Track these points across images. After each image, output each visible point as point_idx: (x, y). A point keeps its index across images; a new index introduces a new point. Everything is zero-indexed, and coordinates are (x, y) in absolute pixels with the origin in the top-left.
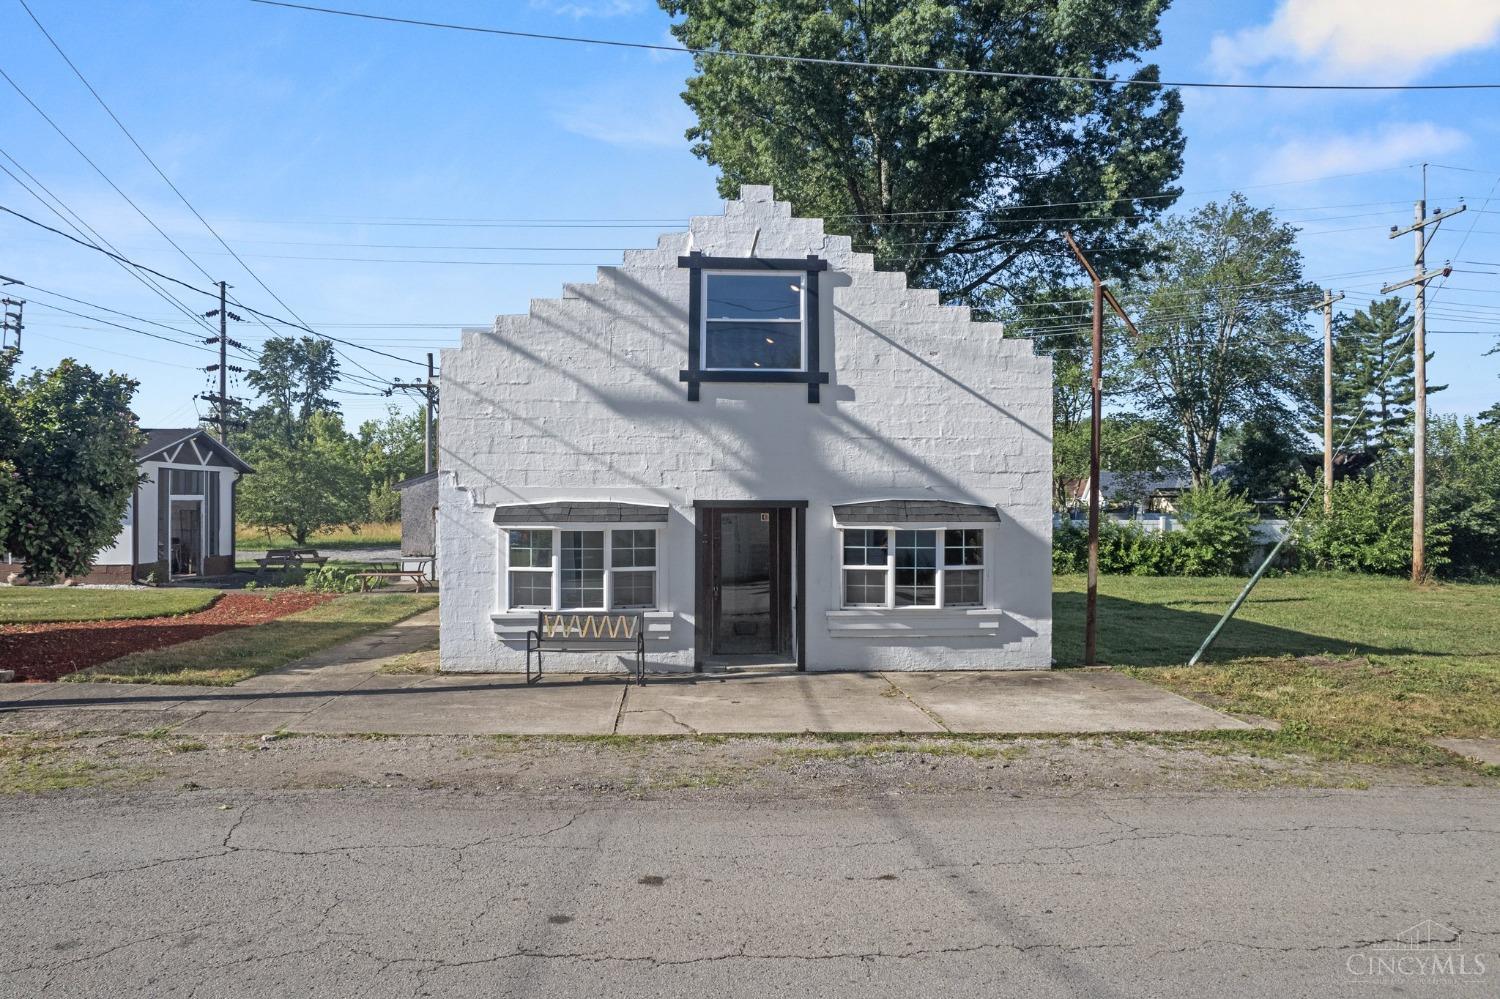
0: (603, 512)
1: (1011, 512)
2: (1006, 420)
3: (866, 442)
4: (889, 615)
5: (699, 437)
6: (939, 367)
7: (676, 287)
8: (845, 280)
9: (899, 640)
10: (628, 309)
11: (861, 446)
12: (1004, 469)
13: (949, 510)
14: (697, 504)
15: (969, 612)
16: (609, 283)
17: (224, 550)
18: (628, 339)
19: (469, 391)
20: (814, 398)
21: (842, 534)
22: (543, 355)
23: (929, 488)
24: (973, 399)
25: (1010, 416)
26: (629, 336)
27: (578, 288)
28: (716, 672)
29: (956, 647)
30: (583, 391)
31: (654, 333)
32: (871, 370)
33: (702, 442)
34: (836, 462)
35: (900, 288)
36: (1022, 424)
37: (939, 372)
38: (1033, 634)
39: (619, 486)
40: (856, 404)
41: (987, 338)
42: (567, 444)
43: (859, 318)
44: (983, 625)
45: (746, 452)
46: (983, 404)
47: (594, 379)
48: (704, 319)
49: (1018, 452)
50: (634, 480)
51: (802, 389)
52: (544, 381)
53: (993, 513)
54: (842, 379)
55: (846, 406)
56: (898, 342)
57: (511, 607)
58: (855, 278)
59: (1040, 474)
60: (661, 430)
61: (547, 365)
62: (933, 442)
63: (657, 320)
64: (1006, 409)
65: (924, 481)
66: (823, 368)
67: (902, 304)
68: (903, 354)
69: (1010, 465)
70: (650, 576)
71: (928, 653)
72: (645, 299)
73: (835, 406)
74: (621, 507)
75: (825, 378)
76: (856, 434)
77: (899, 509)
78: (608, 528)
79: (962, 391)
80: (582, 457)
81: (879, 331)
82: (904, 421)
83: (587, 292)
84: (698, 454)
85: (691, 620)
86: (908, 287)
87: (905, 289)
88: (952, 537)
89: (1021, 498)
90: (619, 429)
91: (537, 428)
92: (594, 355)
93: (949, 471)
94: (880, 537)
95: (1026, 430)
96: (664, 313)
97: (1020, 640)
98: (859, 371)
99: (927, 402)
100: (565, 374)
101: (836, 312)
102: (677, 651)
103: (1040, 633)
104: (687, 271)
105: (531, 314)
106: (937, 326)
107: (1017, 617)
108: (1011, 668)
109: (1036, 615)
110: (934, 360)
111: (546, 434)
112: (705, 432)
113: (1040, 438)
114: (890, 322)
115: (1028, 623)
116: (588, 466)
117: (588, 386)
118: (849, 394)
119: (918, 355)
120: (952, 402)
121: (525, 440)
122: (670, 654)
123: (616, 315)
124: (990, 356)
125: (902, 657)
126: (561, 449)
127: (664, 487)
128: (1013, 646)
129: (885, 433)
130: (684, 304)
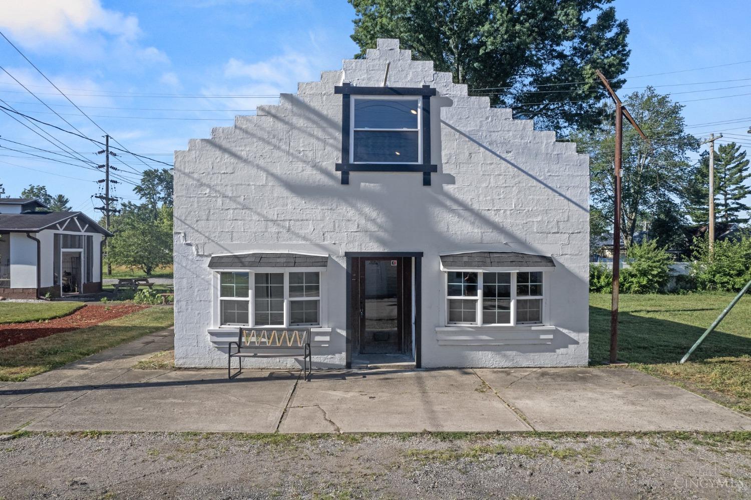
0: (283, 260)
1: (561, 260)
2: (557, 197)
3: (462, 212)
4: (479, 330)
5: (349, 209)
6: (512, 162)
7: (333, 108)
8: (449, 102)
9: (484, 347)
10: (301, 122)
11: (459, 216)
12: (556, 230)
13: (519, 258)
14: (347, 254)
15: (533, 328)
16: (288, 106)
17: (95, 279)
18: (301, 143)
19: (193, 179)
20: (427, 182)
21: (446, 275)
22: (243, 154)
23: (506, 244)
24: (535, 183)
25: (560, 195)
26: (301, 140)
27: (267, 108)
28: (360, 368)
29: (524, 352)
30: (270, 178)
31: (318, 139)
32: (466, 163)
33: (351, 213)
34: (442, 227)
35: (486, 108)
36: (569, 200)
37: (513, 165)
38: (576, 343)
39: (295, 242)
40: (456, 186)
41: (545, 142)
42: (259, 214)
43: (458, 128)
44: (542, 337)
45: (381, 220)
46: (543, 186)
47: (277, 170)
48: (352, 129)
49: (566, 220)
50: (305, 238)
51: (419, 176)
52: (244, 171)
53: (549, 261)
54: (446, 169)
55: (449, 188)
56: (484, 144)
57: (221, 324)
58: (455, 100)
59: (581, 234)
60: (323, 204)
61: (246, 161)
62: (508, 212)
63: (320, 130)
64: (558, 190)
65: (503, 239)
66: (433, 162)
67: (487, 118)
68: (487, 152)
69: (561, 227)
70: (316, 303)
71: (505, 356)
72: (312, 116)
73: (442, 188)
74: (295, 257)
75: (435, 169)
76: (455, 207)
77: (486, 257)
78: (286, 271)
79: (529, 177)
80: (270, 223)
81: (472, 137)
82: (489, 198)
83: (273, 111)
84: (349, 220)
85: (344, 333)
86: (491, 107)
87: (489, 108)
88: (522, 277)
89: (568, 250)
90: (295, 203)
91: (239, 203)
92: (277, 153)
93: (519, 233)
94: (473, 277)
95: (571, 204)
96: (325, 125)
97: (567, 347)
98: (458, 164)
99: (504, 185)
100: (258, 167)
101: (442, 124)
102: (334, 354)
103: (581, 342)
104: (340, 96)
105: (236, 127)
106: (511, 134)
107: (565, 331)
108: (561, 365)
109: (579, 330)
110: (509, 157)
111: (245, 207)
112: (353, 206)
113: (581, 209)
114: (478, 131)
115: (573, 335)
116: (274, 229)
117: (272, 175)
118: (451, 180)
119: (498, 153)
120: (521, 185)
121: (231, 211)
122: (329, 356)
123: (292, 127)
124: (547, 154)
125: (488, 358)
126: (255, 217)
127: (326, 243)
128: (562, 351)
129: (476, 206)
130: (339, 118)
